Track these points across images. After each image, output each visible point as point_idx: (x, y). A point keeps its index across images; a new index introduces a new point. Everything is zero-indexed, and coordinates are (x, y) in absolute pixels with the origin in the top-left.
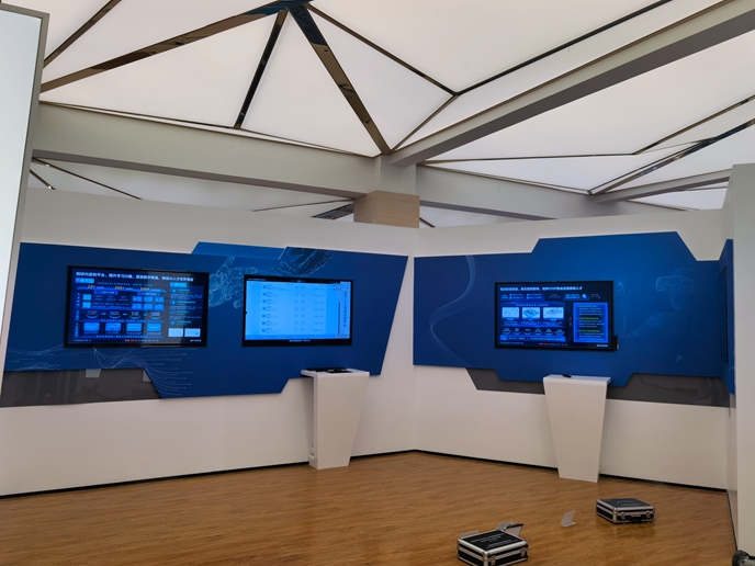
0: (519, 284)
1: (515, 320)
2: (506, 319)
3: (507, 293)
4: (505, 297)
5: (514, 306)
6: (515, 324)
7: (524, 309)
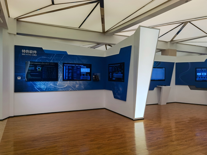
0: (201, 68)
1: (200, 75)
2: (198, 75)
3: (198, 70)
4: (198, 71)
5: (200, 73)
6: (200, 76)
7: (202, 73)
